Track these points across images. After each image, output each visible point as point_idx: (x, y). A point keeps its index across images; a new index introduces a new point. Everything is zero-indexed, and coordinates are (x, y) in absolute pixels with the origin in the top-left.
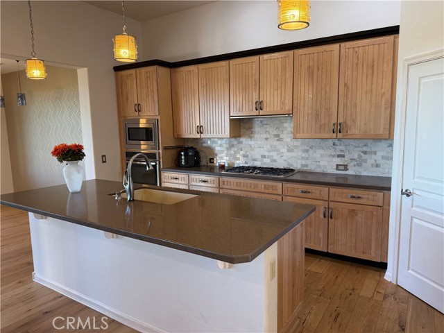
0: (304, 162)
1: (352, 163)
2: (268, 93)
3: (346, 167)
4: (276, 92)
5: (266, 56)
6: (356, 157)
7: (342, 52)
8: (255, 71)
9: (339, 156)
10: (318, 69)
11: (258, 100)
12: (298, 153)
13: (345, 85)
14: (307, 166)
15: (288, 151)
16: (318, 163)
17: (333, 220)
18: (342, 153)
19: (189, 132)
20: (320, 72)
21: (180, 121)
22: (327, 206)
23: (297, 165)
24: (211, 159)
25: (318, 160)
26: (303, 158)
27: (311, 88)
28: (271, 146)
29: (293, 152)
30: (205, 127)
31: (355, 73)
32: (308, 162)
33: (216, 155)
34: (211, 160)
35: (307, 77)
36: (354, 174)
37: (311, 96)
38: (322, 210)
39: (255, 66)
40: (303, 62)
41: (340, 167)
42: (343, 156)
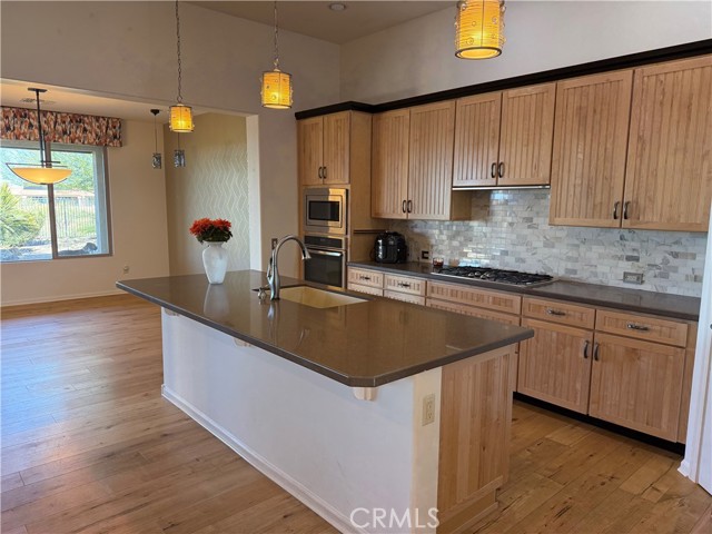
0: (570, 266)
1: (651, 273)
2: (513, 150)
3: (640, 279)
4: (525, 149)
5: (512, 92)
6: (658, 261)
7: (637, 81)
8: (495, 115)
9: (629, 258)
10: (595, 111)
11: (496, 161)
12: (561, 250)
13: (640, 138)
14: (575, 272)
15: (545, 246)
16: (593, 269)
17: (599, 362)
18: (636, 254)
19: (392, 209)
20: (598, 116)
21: (380, 193)
22: (590, 340)
23: (558, 270)
24: (424, 252)
25: (593, 263)
26: (569, 259)
27: (581, 143)
28: (518, 236)
29: (553, 247)
30: (415, 202)
31: (657, 118)
32: (577, 266)
33: (432, 246)
34: (425, 255)
35: (576, 125)
36: (655, 290)
37: (581, 156)
38: (583, 345)
39: (495, 109)
40: (571, 100)
41: (629, 278)
42: (637, 259)
